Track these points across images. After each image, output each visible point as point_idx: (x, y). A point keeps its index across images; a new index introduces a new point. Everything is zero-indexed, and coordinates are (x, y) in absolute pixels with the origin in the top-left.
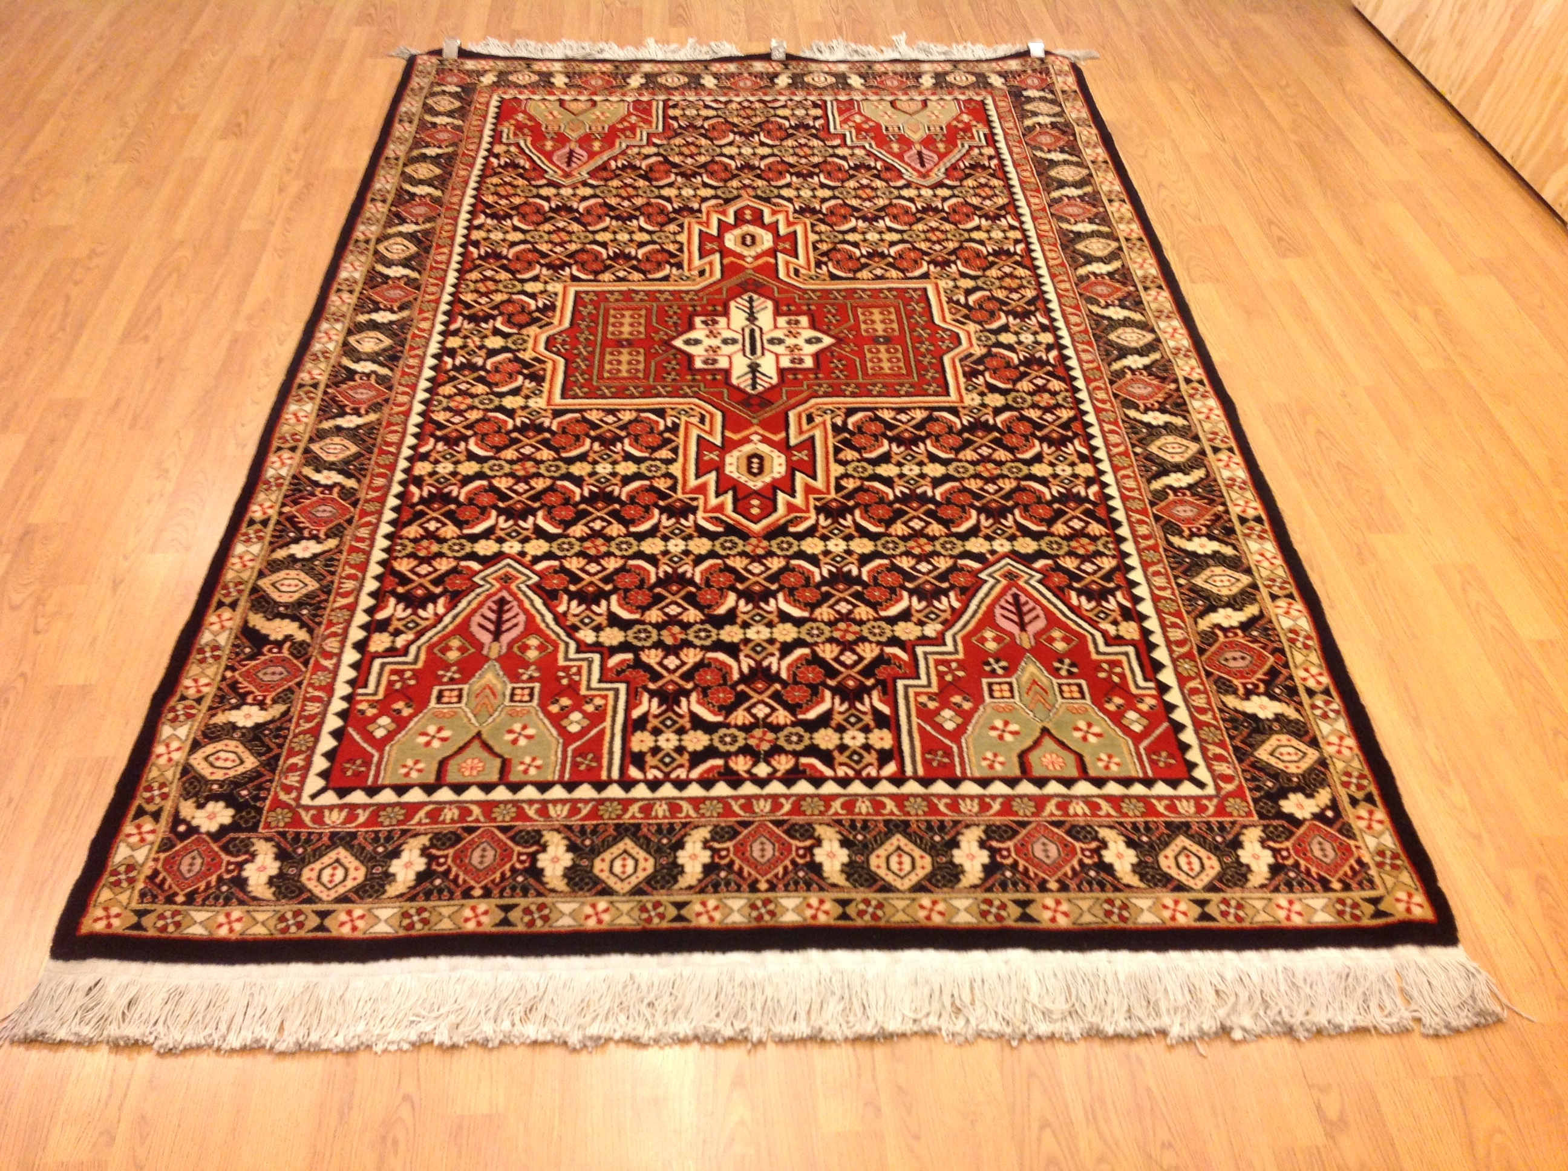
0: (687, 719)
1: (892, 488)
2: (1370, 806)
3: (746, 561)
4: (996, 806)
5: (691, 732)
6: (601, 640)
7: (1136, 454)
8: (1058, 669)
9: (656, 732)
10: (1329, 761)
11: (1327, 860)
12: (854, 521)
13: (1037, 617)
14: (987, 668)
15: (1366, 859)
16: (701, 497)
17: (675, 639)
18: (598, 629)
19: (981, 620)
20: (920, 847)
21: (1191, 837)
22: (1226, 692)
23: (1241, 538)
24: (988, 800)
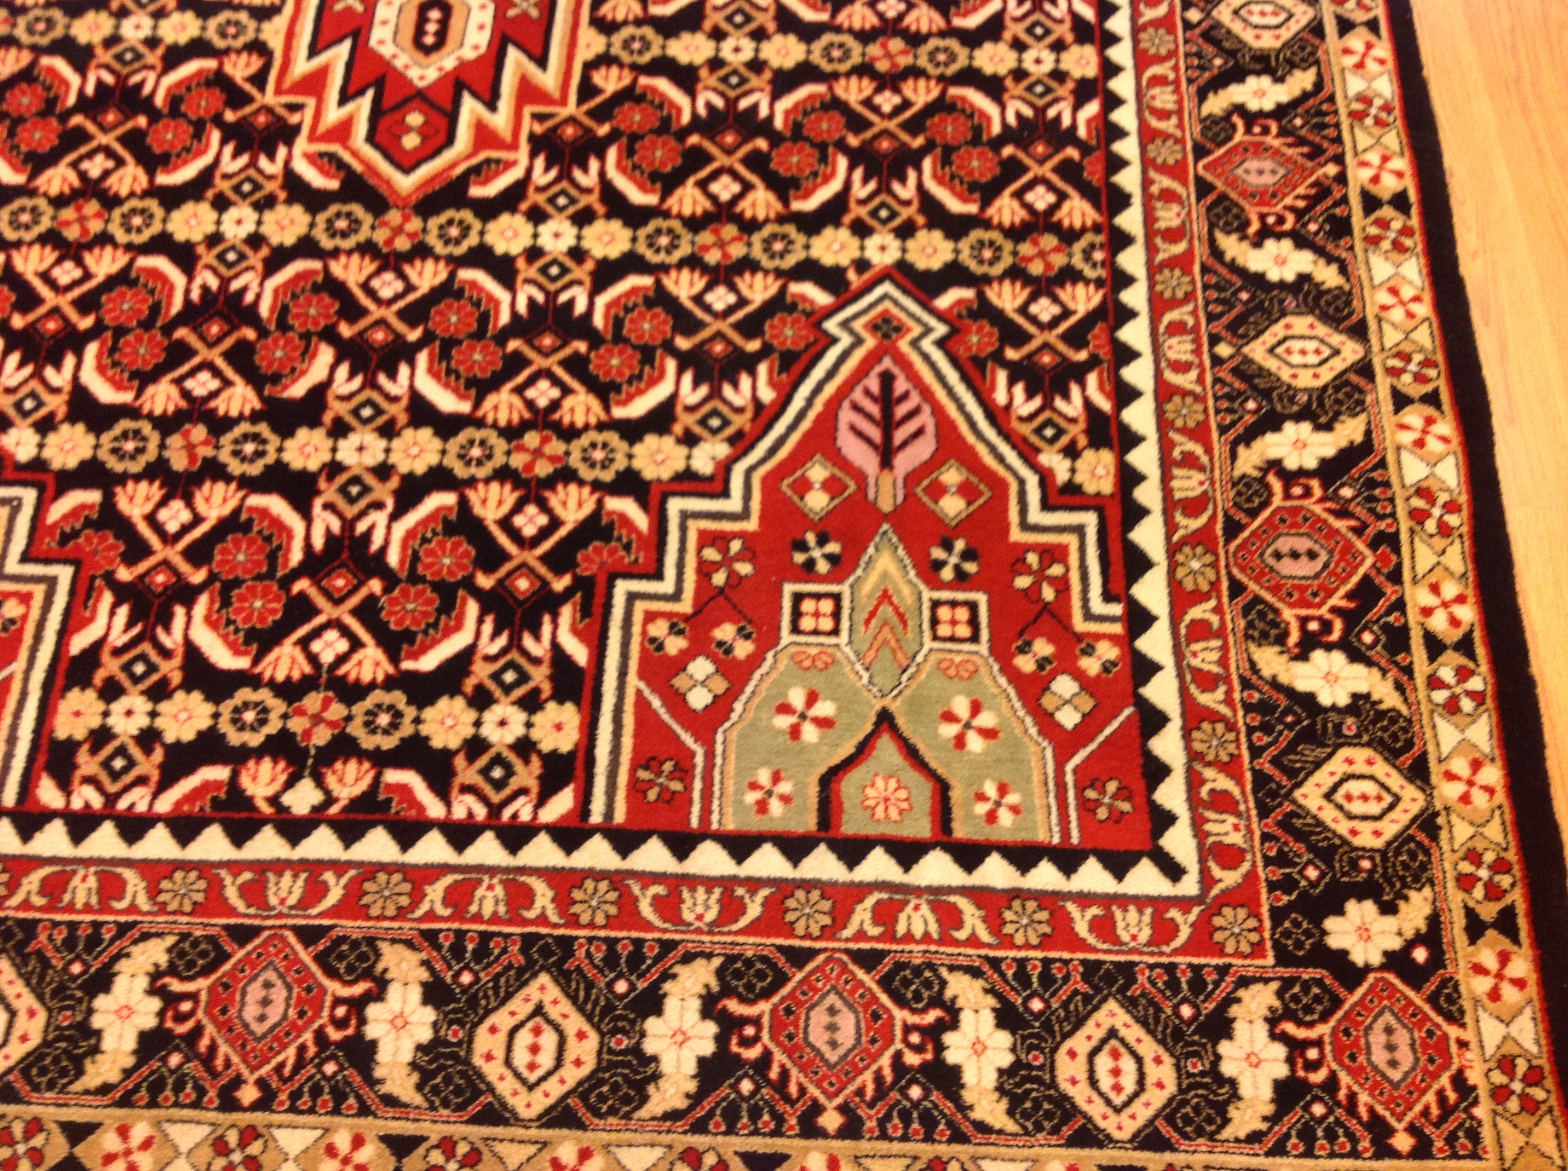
0: (177, 661)
1: (692, 94)
2: (1505, 943)
3: (370, 267)
4: (754, 910)
5: (180, 695)
6: (47, 453)
7: (1188, 25)
8: (939, 565)
9: (111, 692)
10: (1440, 820)
11: (1396, 1075)
12: (602, 174)
13: (920, 432)
14: (799, 558)
15: (1474, 1077)
16: (311, 102)
17: (192, 457)
18: (45, 426)
19: (807, 435)
20: (581, 1009)
21: (1130, 1004)
22: (1263, 639)
23: (1359, 246)
24: (740, 891)
